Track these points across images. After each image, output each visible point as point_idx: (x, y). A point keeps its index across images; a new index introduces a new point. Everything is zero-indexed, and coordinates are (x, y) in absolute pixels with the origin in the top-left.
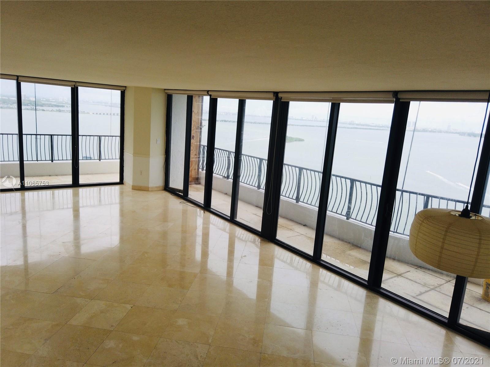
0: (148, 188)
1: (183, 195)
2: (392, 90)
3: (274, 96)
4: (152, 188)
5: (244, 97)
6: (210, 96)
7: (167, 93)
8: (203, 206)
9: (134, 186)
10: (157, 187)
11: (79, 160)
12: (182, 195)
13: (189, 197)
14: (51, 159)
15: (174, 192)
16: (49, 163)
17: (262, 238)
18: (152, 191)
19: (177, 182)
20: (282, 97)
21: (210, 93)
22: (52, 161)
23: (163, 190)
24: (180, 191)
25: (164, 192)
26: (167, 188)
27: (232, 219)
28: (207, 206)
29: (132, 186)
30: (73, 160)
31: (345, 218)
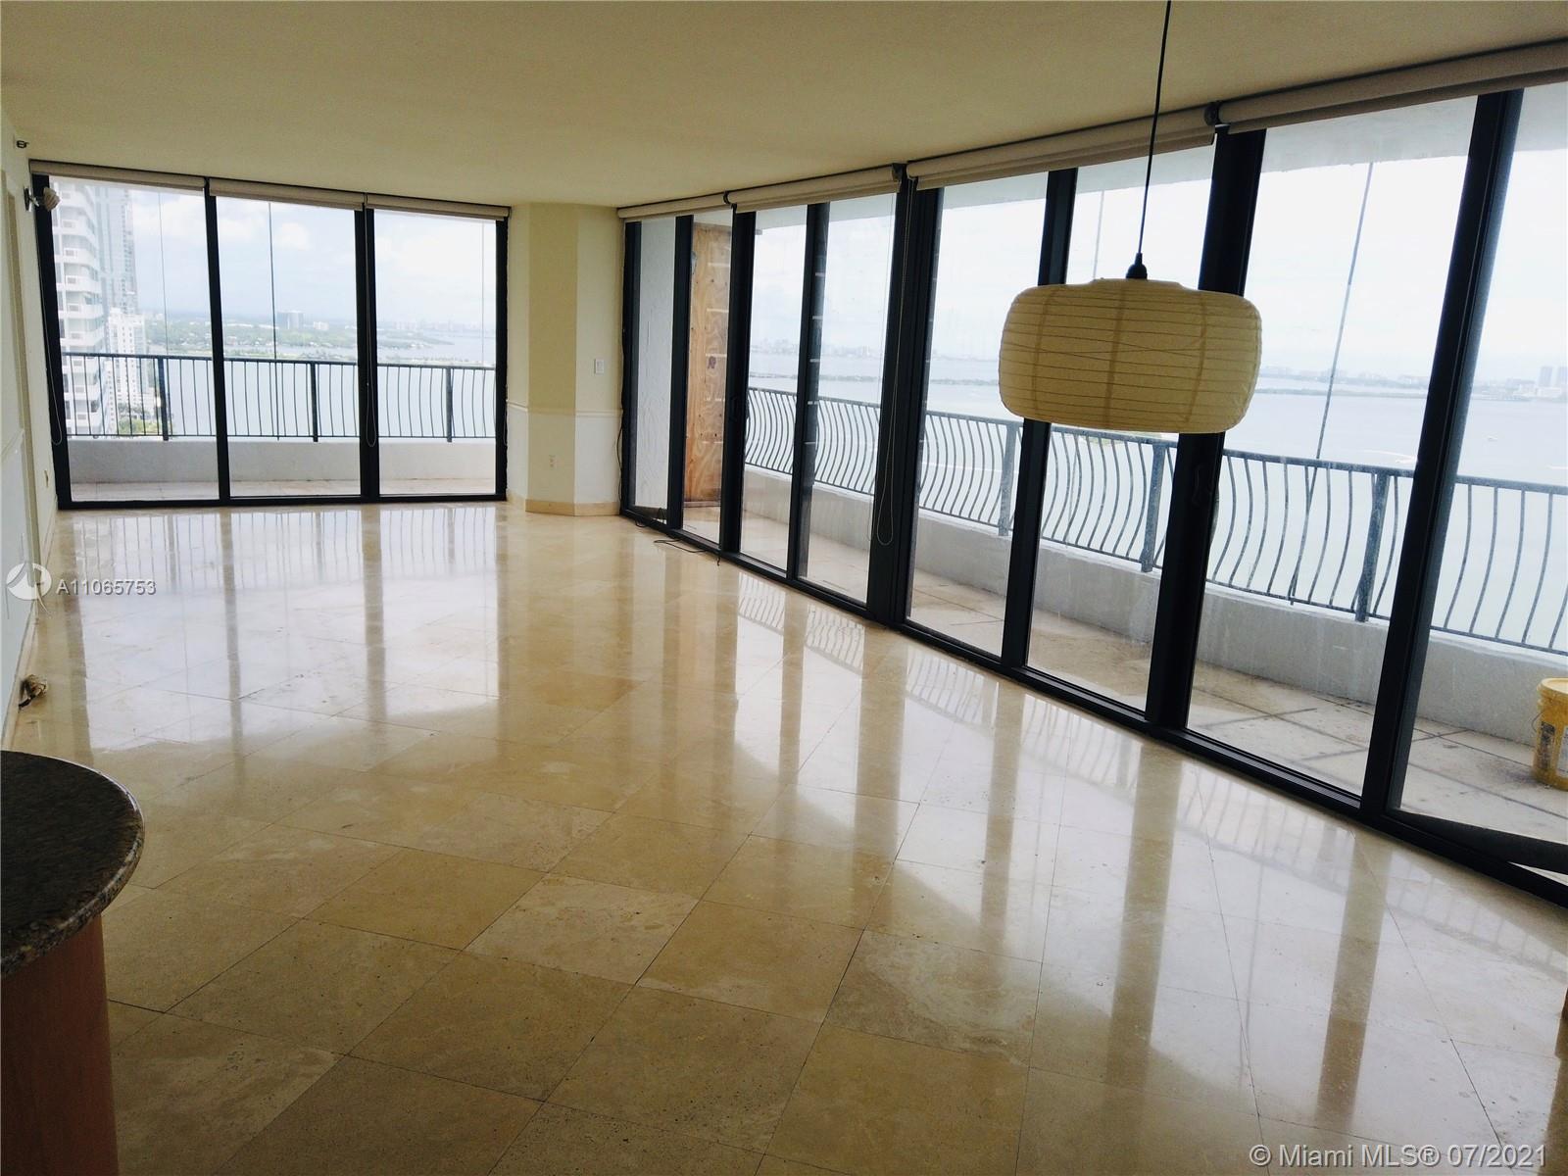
0: (573, 505)
1: (667, 523)
2: (1199, 103)
3: (895, 177)
4: (584, 506)
5: (823, 197)
6: (734, 207)
7: (625, 219)
8: (717, 548)
9: (531, 501)
10: (596, 505)
11: (378, 437)
12: (665, 522)
13: (684, 529)
14: (311, 434)
15: (644, 519)
16: (308, 444)
17: (868, 622)
18: (582, 516)
19: (652, 493)
20: (917, 178)
21: (732, 199)
22: (316, 440)
23: (616, 515)
24: (659, 513)
25: (618, 518)
26: (627, 508)
27: (793, 579)
28: (728, 548)
29: (527, 500)
30: (362, 437)
31: (1139, 566)
